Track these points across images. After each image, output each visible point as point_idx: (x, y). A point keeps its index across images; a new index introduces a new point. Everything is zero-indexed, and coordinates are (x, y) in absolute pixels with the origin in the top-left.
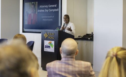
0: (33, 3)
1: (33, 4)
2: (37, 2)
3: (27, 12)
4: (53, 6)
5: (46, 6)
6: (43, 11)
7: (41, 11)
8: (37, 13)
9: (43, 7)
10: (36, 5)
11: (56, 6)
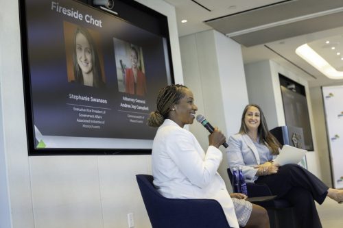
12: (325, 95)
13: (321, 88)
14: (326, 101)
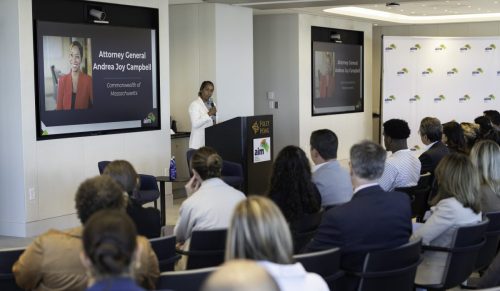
0: (74, 39)
1: (76, 44)
2: (89, 41)
3: (53, 67)
4: (137, 56)
5: (119, 55)
6: (111, 67)
7: (104, 67)
8: (90, 73)
9: (111, 55)
10: (86, 49)
11: (144, 56)
12: (385, 46)
13: (382, 37)
14: (385, 53)
